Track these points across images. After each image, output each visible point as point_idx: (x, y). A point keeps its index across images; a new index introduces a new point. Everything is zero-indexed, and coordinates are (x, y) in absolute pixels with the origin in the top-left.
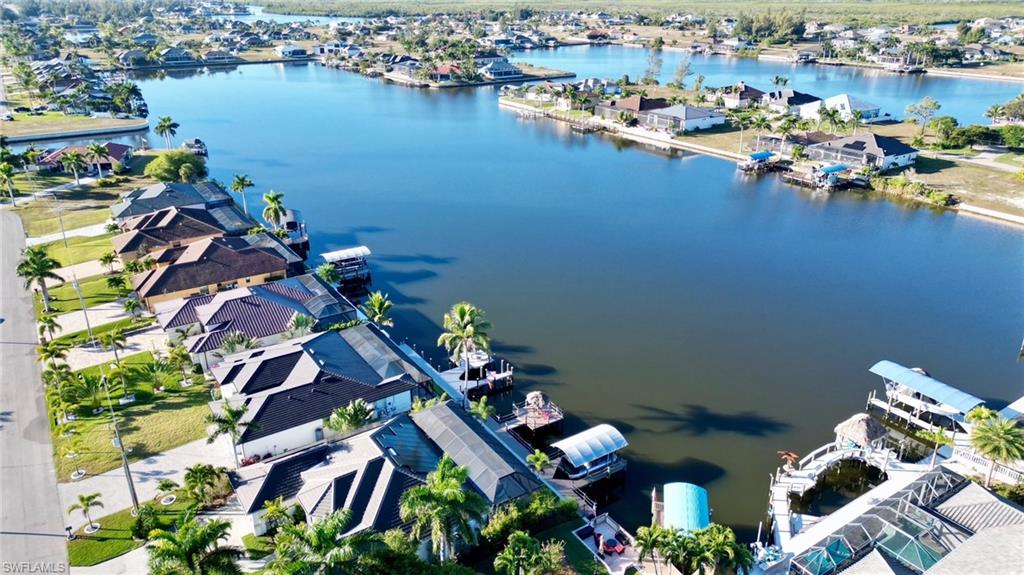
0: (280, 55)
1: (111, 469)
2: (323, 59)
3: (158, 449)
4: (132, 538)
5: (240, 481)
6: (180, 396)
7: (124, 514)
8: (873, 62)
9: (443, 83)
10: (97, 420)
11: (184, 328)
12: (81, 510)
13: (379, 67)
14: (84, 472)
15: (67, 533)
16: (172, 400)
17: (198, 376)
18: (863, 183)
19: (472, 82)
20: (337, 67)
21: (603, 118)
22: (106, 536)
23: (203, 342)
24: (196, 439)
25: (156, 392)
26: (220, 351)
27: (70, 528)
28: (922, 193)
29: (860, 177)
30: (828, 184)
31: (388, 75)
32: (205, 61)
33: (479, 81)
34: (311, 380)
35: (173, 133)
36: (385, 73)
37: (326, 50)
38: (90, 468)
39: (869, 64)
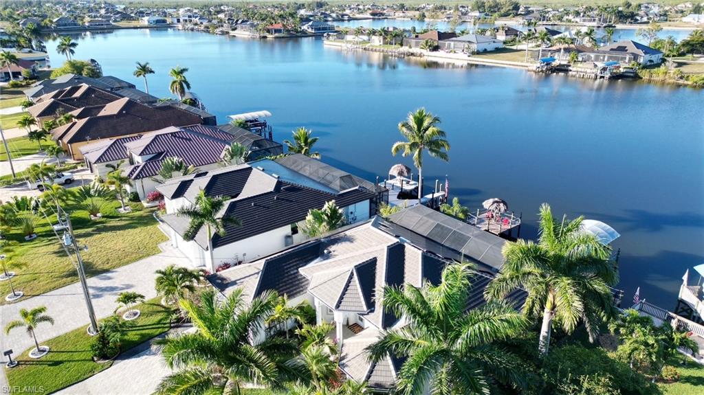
0: (146, 23)
1: (54, 289)
2: (180, 26)
3: (106, 267)
4: (93, 360)
5: (225, 282)
6: (121, 220)
7: (79, 334)
8: (576, 22)
9: (277, 35)
10: (30, 245)
11: (114, 163)
12: (25, 328)
13: (226, 27)
14: (22, 293)
15: (7, 359)
16: (113, 223)
17: (134, 203)
18: (632, 75)
19: (299, 34)
20: (192, 30)
21: (410, 47)
22: (60, 359)
23: (139, 169)
24: (148, 255)
25: (93, 218)
26: (159, 177)
27: (10, 352)
28: (681, 78)
29: (628, 70)
30: (607, 75)
31: (232, 33)
32: (88, 26)
33: (305, 34)
34: (272, 189)
35: (72, 52)
36: (230, 32)
37: (181, 20)
38: (28, 289)
39: (574, 24)
